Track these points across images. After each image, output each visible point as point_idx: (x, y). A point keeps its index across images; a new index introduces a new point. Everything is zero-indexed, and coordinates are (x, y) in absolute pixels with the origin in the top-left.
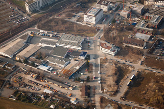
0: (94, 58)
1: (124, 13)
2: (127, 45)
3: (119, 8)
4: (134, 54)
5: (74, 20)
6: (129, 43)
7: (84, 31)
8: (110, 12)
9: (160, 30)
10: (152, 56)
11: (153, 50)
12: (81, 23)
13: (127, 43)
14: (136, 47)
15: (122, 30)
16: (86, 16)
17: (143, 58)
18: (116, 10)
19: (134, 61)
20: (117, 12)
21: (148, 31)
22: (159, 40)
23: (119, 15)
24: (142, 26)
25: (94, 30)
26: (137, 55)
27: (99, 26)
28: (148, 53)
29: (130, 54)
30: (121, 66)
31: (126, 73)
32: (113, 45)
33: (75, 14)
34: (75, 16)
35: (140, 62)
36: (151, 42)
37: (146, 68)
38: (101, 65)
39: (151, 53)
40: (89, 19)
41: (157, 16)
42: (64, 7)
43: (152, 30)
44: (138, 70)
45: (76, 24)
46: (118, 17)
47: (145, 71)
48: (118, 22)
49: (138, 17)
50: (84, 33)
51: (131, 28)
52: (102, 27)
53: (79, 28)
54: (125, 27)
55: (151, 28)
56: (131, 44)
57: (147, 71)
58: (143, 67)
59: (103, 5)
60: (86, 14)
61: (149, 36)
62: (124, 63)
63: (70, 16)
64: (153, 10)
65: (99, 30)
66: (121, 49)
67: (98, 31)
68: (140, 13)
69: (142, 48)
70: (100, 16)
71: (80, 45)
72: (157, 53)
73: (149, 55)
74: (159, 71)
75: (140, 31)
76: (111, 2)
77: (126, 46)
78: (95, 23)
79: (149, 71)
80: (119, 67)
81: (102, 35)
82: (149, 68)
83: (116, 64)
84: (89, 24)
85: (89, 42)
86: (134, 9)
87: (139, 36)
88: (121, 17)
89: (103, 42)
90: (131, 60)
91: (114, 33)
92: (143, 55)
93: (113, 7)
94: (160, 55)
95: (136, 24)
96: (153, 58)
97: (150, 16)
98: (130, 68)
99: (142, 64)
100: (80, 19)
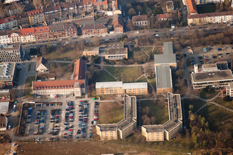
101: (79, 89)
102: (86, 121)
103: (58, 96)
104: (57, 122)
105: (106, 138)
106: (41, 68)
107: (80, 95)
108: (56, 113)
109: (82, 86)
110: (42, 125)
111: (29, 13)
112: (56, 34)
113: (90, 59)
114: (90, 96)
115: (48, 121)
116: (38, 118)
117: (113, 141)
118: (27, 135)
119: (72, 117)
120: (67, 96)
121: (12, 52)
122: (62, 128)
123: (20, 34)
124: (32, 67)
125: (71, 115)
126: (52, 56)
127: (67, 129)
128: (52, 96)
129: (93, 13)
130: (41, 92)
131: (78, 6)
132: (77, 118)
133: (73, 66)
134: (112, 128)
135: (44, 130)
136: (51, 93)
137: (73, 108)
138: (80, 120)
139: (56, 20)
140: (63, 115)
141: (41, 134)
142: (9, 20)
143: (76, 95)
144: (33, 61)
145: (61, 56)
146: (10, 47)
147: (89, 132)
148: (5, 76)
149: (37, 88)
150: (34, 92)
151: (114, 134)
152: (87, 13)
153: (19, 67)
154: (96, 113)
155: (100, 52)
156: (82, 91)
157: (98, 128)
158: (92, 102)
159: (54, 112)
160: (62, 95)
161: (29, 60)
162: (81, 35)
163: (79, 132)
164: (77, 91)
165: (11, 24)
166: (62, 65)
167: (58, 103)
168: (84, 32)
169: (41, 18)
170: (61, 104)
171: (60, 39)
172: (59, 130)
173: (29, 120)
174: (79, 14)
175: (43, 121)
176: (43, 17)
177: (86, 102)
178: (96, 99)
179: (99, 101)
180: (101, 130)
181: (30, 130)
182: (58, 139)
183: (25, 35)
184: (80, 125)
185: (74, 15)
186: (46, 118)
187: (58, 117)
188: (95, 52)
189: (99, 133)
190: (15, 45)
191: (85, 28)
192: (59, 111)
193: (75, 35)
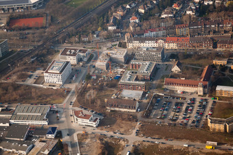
0: (68, 135)
1: (101, 64)
2: (112, 109)
3: (92, 58)
4: (124, 122)
5: (30, 82)
6: (115, 106)
7: (48, 96)
8: (81, 64)
9: (154, 82)
10: (150, 120)
11: (150, 111)
12: (42, 86)
13: (112, 106)
14: (126, 110)
15: (101, 89)
16: (47, 74)
17: (138, 125)
18: (89, 60)
19: (125, 131)
20: (91, 63)
21: (139, 85)
22: (156, 97)
23: (94, 67)
24: (129, 80)
25: (62, 94)
26: (129, 122)
27: (67, 86)
28: (143, 117)
29: (119, 121)
30: (109, 141)
31: (118, 150)
32: (92, 111)
33: (30, 73)
34: (30, 76)
35: (135, 131)
36: (145, 101)
37: (144, 139)
38: (80, 143)
39: (147, 116)
40: (52, 78)
41: (148, 63)
42: (14, 64)
43: (144, 83)
44: (134, 143)
45: (35, 87)
46: (93, 70)
47: (144, 143)
48: (95, 77)
49: (121, 67)
50: (48, 99)
51: (114, 84)
52: (73, 87)
53: (39, 94)
54: (105, 83)
55: (142, 80)
56: (117, 107)
57: (147, 144)
58: (141, 139)
59: (69, 55)
60: (47, 72)
61: (141, 92)
62: (112, 136)
63: (24, 77)
64: (141, 55)
65: (68, 92)
66: (105, 116)
67: (67, 94)
68: (123, 60)
69: (135, 111)
70: (67, 71)
71: (45, 118)
72: (156, 115)
73: (146, 120)
74: (163, 141)
75: (127, 86)
76: (80, 51)
77: (112, 111)
78: (61, 83)
79: (149, 144)
80: (107, 142)
81: (74, 99)
82: (149, 139)
83: (101, 140)
84: (54, 86)
85: (57, 112)
86: (114, 56)
87: (127, 94)
88: (98, 69)
89: (78, 109)
90: (122, 130)
91: (92, 94)
92: (137, 121)
93: (84, 57)
94: (161, 118)
95: (120, 78)
96: (151, 123)
97: (137, 63)
98: (122, 143)
99: (137, 134)
100: (40, 79)
101: (201, 89)
102: (202, 114)
103: (183, 92)
104: (178, 112)
105: (214, 129)
106: (176, 69)
107: (202, 94)
108: (179, 105)
109: (204, 87)
110: (165, 112)
111: (177, 26)
112: (195, 44)
113: (218, 67)
114: (210, 96)
115: (170, 110)
116: (163, 107)
117: (219, 132)
118: (151, 118)
119: (191, 110)
120: (192, 94)
121: (155, 54)
122: (180, 117)
123: (166, 41)
124: (169, 67)
125: (191, 108)
126: (187, 61)
127: (184, 118)
128: (179, 92)
129: (231, 32)
130: (170, 87)
131: (219, 24)
132: (194, 111)
133: (202, 71)
134: (220, 122)
135: (165, 116)
136: (179, 89)
137: (194, 103)
138: (197, 113)
139: (199, 34)
140: (184, 108)
141: (163, 119)
142: (160, 30)
143: (199, 94)
144: (171, 63)
145: (195, 62)
146: (154, 49)
147: (202, 123)
148: (145, 71)
149: (168, 84)
150: (165, 86)
151: (221, 127)
152: (225, 32)
153: (158, 67)
154: (212, 110)
155: (228, 62)
156: (204, 91)
157: (209, 120)
158: (211, 101)
159: (177, 104)
160: (187, 92)
161: (168, 62)
162: (216, 48)
163: (193, 122)
164: (200, 90)
165: (161, 33)
166: (193, 69)
167: (182, 98)
168: (219, 45)
169: (186, 31)
170: (185, 99)
171: (198, 49)
172: (177, 118)
173: (155, 107)
174: (219, 32)
175: (167, 110)
176: (188, 31)
177: (206, 100)
178: (215, 98)
179: (217, 101)
180: (211, 122)
181: (154, 115)
182: (175, 125)
183: (169, 43)
184: (196, 117)
185: (215, 32)
186: (169, 108)
187: (179, 109)
188: (224, 62)
189: (209, 125)
190: (158, 49)
191: (220, 43)
192: (182, 104)
193: (211, 48)
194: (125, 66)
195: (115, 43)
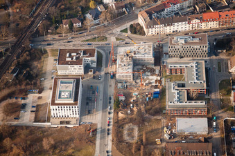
8: (90, 73)
13: (174, 154)
16: (55, 107)
20: (104, 70)
21: (197, 108)
23: (114, 77)
24: (180, 100)
33: (21, 101)
34: (23, 108)
40: (63, 111)
41: (193, 64)
46: (112, 82)
48: (123, 98)
50: (70, 150)
53: (52, 142)
54: (142, 108)
56: (184, 154)
78: (78, 116)
81: (109, 145)
84: (67, 123)
86: (138, 56)
87: (184, 125)
93: (92, 62)
100: (40, 112)
121: (199, 47)
123: (202, 20)
124: (221, 65)
144: (221, 57)
146: (195, 40)
148: (196, 81)
161: (216, 55)
183: (207, 21)
194: (157, 69)
195: (124, 27)
